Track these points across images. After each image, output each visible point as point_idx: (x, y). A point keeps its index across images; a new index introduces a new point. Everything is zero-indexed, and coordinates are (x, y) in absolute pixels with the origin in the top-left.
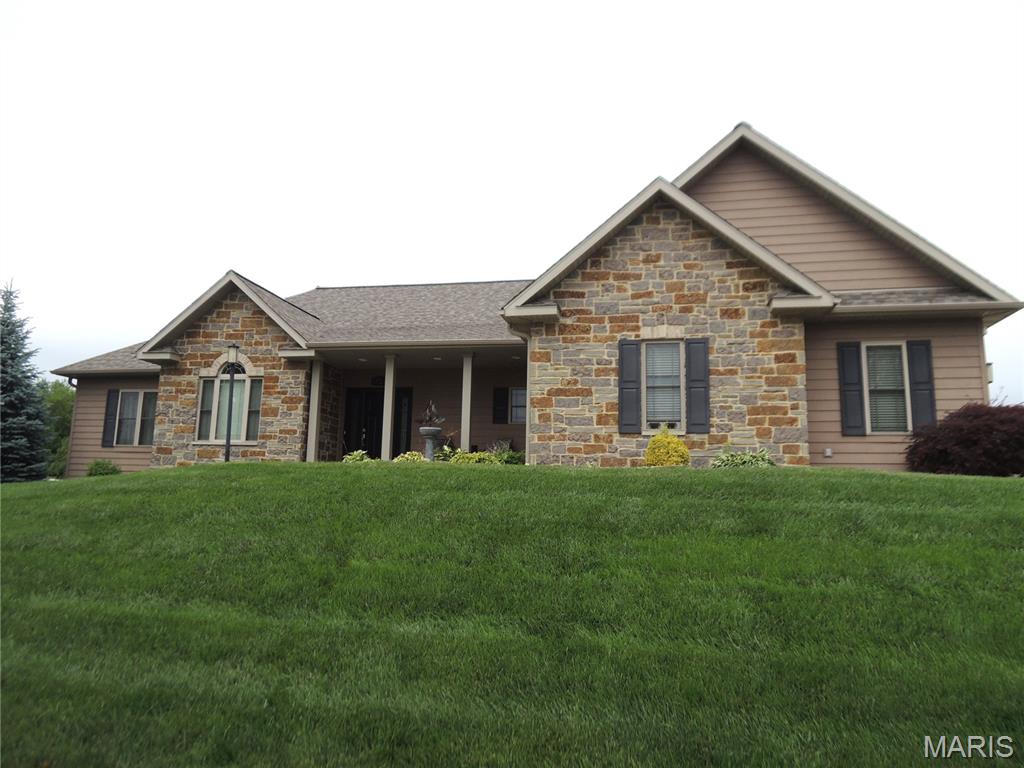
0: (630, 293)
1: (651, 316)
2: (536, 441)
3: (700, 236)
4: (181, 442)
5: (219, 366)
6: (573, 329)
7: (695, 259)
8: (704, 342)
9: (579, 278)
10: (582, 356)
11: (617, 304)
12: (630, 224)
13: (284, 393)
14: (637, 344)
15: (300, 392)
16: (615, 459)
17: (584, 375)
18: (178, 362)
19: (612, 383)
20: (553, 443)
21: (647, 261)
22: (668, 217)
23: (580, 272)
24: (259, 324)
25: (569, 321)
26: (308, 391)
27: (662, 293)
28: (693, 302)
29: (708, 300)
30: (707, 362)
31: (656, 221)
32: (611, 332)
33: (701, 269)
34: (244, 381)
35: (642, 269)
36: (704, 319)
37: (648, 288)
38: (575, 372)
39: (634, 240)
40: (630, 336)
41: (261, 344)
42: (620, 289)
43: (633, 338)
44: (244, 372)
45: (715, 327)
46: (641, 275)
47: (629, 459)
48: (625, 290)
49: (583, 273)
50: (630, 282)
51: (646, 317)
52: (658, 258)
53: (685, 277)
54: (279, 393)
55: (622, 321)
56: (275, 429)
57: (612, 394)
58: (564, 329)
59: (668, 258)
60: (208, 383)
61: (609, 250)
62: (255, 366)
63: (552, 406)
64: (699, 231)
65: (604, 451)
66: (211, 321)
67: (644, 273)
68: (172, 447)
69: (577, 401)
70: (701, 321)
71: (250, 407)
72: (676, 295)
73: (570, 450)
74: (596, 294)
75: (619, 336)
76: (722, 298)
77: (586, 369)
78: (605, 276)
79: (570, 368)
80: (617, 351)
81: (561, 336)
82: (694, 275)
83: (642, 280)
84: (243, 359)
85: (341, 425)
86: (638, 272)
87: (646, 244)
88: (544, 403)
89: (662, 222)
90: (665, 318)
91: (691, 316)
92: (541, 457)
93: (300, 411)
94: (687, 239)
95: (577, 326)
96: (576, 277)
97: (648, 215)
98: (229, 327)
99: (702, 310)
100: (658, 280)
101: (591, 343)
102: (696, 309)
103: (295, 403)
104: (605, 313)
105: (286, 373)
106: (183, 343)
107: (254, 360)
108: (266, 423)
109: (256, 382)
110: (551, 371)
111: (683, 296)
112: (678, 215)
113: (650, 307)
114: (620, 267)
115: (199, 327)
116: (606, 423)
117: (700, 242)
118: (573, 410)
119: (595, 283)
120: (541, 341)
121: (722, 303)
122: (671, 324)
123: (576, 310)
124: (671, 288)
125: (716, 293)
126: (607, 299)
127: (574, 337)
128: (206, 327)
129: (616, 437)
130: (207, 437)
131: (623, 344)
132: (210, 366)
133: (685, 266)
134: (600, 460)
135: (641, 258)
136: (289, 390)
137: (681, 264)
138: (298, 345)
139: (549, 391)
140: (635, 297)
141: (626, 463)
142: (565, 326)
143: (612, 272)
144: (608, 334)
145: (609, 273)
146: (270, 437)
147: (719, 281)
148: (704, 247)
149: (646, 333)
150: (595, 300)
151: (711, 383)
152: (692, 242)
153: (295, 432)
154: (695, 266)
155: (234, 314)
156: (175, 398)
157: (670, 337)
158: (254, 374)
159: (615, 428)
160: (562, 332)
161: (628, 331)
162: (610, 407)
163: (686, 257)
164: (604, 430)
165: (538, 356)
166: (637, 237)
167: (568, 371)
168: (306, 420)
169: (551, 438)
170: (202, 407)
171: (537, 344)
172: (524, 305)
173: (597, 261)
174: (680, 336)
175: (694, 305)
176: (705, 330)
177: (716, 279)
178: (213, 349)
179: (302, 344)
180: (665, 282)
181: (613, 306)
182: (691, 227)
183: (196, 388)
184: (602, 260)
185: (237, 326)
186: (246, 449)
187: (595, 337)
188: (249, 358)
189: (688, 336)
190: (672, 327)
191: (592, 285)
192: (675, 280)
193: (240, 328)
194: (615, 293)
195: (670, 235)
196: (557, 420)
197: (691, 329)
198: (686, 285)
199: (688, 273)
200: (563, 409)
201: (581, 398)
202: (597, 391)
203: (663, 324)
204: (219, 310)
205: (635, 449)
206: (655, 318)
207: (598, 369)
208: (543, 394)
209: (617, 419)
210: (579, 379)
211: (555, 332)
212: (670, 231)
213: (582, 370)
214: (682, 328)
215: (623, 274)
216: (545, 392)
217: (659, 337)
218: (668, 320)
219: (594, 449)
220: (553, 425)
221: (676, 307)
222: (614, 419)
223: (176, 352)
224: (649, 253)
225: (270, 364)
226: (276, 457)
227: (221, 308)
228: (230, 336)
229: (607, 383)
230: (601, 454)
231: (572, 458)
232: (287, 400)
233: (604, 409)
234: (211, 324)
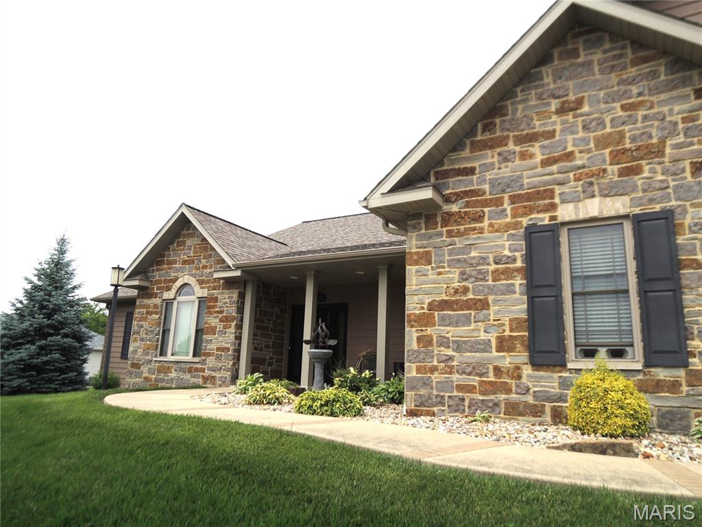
0: (539, 158)
1: (574, 187)
2: (414, 374)
3: (645, 60)
4: (147, 358)
5: (176, 289)
6: (461, 217)
7: (640, 94)
8: (666, 217)
9: (468, 150)
10: (473, 254)
11: (521, 177)
12: (536, 66)
13: (221, 312)
14: (554, 229)
15: (232, 311)
16: (526, 405)
17: (477, 279)
18: (148, 287)
19: (517, 289)
20: (436, 377)
21: (561, 111)
22: (592, 45)
23: (468, 142)
24: (205, 249)
25: (454, 208)
26: (241, 310)
27: (589, 151)
28: (642, 159)
29: (668, 151)
30: (673, 249)
31: (575, 54)
32: (514, 216)
33: (651, 107)
34: (194, 302)
35: (556, 123)
36: (662, 181)
37: (565, 148)
38: (464, 277)
39: (543, 85)
40: (543, 219)
41: (206, 267)
42: (524, 156)
43: (546, 222)
44: (194, 295)
45: (685, 193)
46: (554, 131)
47: (548, 405)
48: (531, 156)
49: (472, 143)
50: (537, 145)
51: (566, 189)
52: (579, 103)
53: (623, 123)
54: (217, 312)
55: (529, 199)
56: (213, 346)
57: (517, 306)
58: (448, 218)
59: (594, 101)
60: (169, 304)
61: (506, 107)
62: (201, 288)
63: (434, 325)
64: (642, 54)
65: (509, 391)
66: (174, 250)
67: (558, 128)
68: (141, 363)
69: (468, 317)
70: (657, 185)
71: (197, 326)
72: (611, 152)
73: (460, 388)
74: (488, 167)
75: (525, 221)
76: (691, 145)
77: (480, 272)
78: (502, 142)
79: (458, 271)
80: (524, 243)
81: (445, 229)
82: (640, 119)
83: (557, 138)
84: (192, 282)
85: (287, 341)
86: (549, 128)
87: (559, 88)
88: (425, 320)
89: (582, 53)
90: (596, 188)
91: (639, 181)
92: (420, 397)
93: (232, 330)
94: (625, 68)
95: (466, 213)
96: (463, 150)
97: (560, 49)
98: (184, 254)
99: (659, 168)
100: (581, 134)
101: (486, 234)
102: (646, 168)
103: (230, 321)
104: (503, 191)
105: (223, 293)
106: (153, 271)
107: (201, 282)
108: (207, 341)
109: (202, 301)
110: (432, 276)
111: (624, 151)
113: (571, 175)
114: (522, 127)
115: (163, 256)
116: (511, 349)
117: (646, 68)
118: (463, 329)
119: (489, 152)
120: (420, 237)
121: (693, 153)
122: (606, 196)
123: (464, 192)
124: (601, 143)
125: (680, 139)
126: (506, 171)
127: (462, 228)
128: (169, 256)
129: (527, 370)
130: (166, 355)
131: (532, 232)
132: (170, 290)
133: (623, 108)
134: (503, 406)
135: (553, 109)
136: (225, 309)
137: (617, 105)
138: (229, 267)
139: (430, 304)
140: (545, 163)
141: (543, 412)
142: (450, 214)
143: (511, 134)
144: (508, 220)
145: (508, 137)
146: (209, 355)
147: (684, 120)
148: (654, 74)
149: (566, 212)
150: (489, 175)
151: (685, 282)
152: (633, 71)
153: (228, 349)
154: (642, 103)
155: (189, 242)
156: (145, 319)
157: (606, 214)
158: (200, 295)
159: (521, 357)
160: (445, 223)
161: (538, 212)
162: (515, 324)
163: (624, 95)
164: (508, 360)
165: (415, 257)
166: (546, 80)
167: (455, 274)
168: (239, 338)
169: (433, 369)
170: (163, 327)
171: (414, 242)
173: (491, 123)
174: (622, 211)
175: (643, 162)
176: (665, 198)
177: (678, 118)
178: (173, 275)
179: (230, 262)
180: (592, 135)
181: (515, 181)
182: (629, 51)
183: (159, 310)
184: (498, 121)
185: (190, 253)
186: (192, 365)
187: (491, 225)
188: (197, 280)
189: (637, 211)
190: (608, 199)
191: (485, 156)
192: (608, 130)
193: (192, 254)
194: (517, 162)
195: (596, 69)
196: (440, 345)
197: (641, 198)
198: (628, 135)
199: (630, 116)
200: (449, 328)
201: (473, 313)
202: (496, 301)
203: (594, 196)
204: (179, 240)
205: (557, 391)
206: (580, 189)
207: (496, 271)
208: (423, 308)
209: (527, 343)
210: (470, 286)
211: (436, 224)
212: (596, 63)
213: (474, 273)
214: (626, 199)
215: (527, 134)
216: (425, 306)
217: (587, 216)
218: (600, 190)
219: (494, 388)
220: (436, 352)
221: (613, 169)
222: (522, 344)
223: (147, 279)
224: (565, 99)
225: (212, 285)
226: (213, 374)
227: (180, 238)
228: (185, 262)
229: (510, 290)
230: (504, 396)
231: (463, 400)
232: (224, 318)
233: (507, 328)
234: (172, 253)
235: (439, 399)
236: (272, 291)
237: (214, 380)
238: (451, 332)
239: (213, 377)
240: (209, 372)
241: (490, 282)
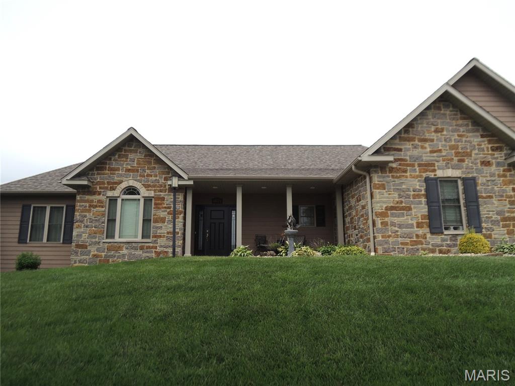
0: (428, 150)
1: (442, 163)
2: (381, 238)
3: (464, 119)
4: (94, 240)
5: (121, 190)
6: (398, 170)
7: (463, 132)
8: (474, 179)
9: (398, 140)
10: (404, 187)
11: (421, 156)
13: (169, 208)
14: (436, 179)
15: (179, 207)
16: (429, 249)
17: (406, 198)
18: (90, 186)
19: (423, 203)
20: (391, 240)
21: (436, 131)
22: (447, 107)
23: (398, 136)
24: (150, 163)
25: (394, 165)
27: (447, 150)
28: (465, 156)
29: (473, 155)
30: (476, 191)
31: (439, 109)
32: (420, 172)
33: (467, 138)
34: (139, 200)
35: (434, 136)
36: (472, 166)
37: (438, 147)
38: (400, 196)
40: (431, 175)
41: (151, 176)
42: (422, 147)
43: (433, 176)
44: (139, 194)
45: (479, 171)
47: (437, 248)
48: (425, 148)
49: (400, 137)
50: (428, 144)
51: (439, 164)
52: (442, 130)
53: (458, 142)
54: (165, 208)
55: (425, 166)
56: (163, 231)
57: (424, 210)
58: (392, 170)
59: (448, 131)
60: (113, 201)
61: (414, 124)
62: (147, 190)
63: (388, 217)
64: (463, 116)
65: (422, 244)
66: (114, 160)
67: (435, 138)
68: (88, 244)
69: (403, 214)
70: (470, 167)
71: (144, 217)
72: (455, 152)
73: (402, 244)
74: (408, 150)
75: (424, 175)
76: (480, 154)
77: (407, 195)
78: (413, 139)
79: (397, 193)
80: (424, 184)
81: (390, 174)
82: (464, 141)
83: (435, 142)
84: (138, 185)
86: (432, 138)
87: (435, 122)
88: (383, 215)
89: (443, 109)
90: (450, 165)
91: (464, 164)
92: (384, 248)
93: (181, 220)
94: (457, 120)
95: (400, 168)
96: (396, 139)
98: (127, 164)
99: (470, 161)
100: (443, 143)
101: (409, 179)
102: (467, 160)
103: (177, 214)
104: (415, 161)
105: (169, 195)
106: (94, 174)
107: (147, 186)
108: (157, 228)
109: (148, 200)
110: (386, 195)
111: (459, 153)
112: (451, 106)
113: (441, 158)
114: (421, 135)
115: (106, 164)
116: (422, 227)
117: (465, 122)
118: (401, 219)
119: (408, 143)
120: (379, 177)
121: (481, 157)
122: (453, 169)
123: (398, 159)
124: (452, 148)
125: (477, 151)
126: (416, 152)
127: (398, 175)
128: (111, 164)
129: (429, 235)
130: (113, 237)
131: (428, 180)
132: (114, 190)
133: (459, 136)
134: (420, 250)
135: (433, 130)
136: (172, 206)
137: (456, 134)
138: (182, 178)
139: (386, 207)
140: (431, 152)
141: (435, 251)
142: (392, 168)
143: (417, 137)
144: (417, 173)
145: (415, 138)
146: (160, 237)
147: (478, 145)
148: (467, 125)
149: (440, 173)
150: (409, 153)
151: (480, 203)
152: (460, 122)
153: (178, 233)
154: (464, 135)
155: (131, 156)
156: (89, 211)
157: (454, 176)
158: (146, 195)
159: (427, 230)
160: (391, 171)
161: (430, 172)
162: (423, 217)
163: (458, 130)
164: (421, 231)
165: (378, 186)
166: (429, 117)
167: (396, 195)
169: (389, 236)
170: (108, 217)
171: (377, 179)
172: (373, 154)
173: (407, 130)
174: (459, 176)
175: (466, 158)
176: (472, 173)
177: (476, 144)
178: (116, 179)
179: (185, 177)
180: (448, 144)
181: (418, 158)
182: (459, 113)
183: (103, 204)
184: (410, 129)
185: (133, 164)
186: (143, 244)
187: (411, 175)
188: (143, 184)
189: (464, 176)
190: (454, 170)
191: (405, 144)
192: (453, 143)
193: (136, 165)
194: (420, 150)
195: (448, 117)
196: (392, 225)
197: (466, 171)
198: (460, 147)
199: (460, 139)
200: (395, 218)
201: (405, 212)
202: (415, 208)
203: (449, 168)
204: (121, 153)
205: (440, 243)
206: (444, 164)
207: (414, 195)
208: (382, 209)
209: (428, 224)
210: (403, 200)
211: (386, 171)
212: (448, 115)
213: (405, 195)
214: (460, 171)
215: (423, 138)
216: (384, 208)
217: (447, 176)
218: (451, 166)
219: (416, 243)
220: (390, 229)
221: (456, 159)
222: (426, 224)
224: (437, 127)
225: (158, 189)
226: (166, 250)
228: (128, 170)
229: (420, 203)
230: (421, 246)
231: (403, 248)
232: (172, 212)
233: (420, 218)
234: (114, 162)
235: (393, 249)
237: (167, 254)
238: (396, 220)
239: (166, 252)
240: (162, 249)
241: (412, 199)
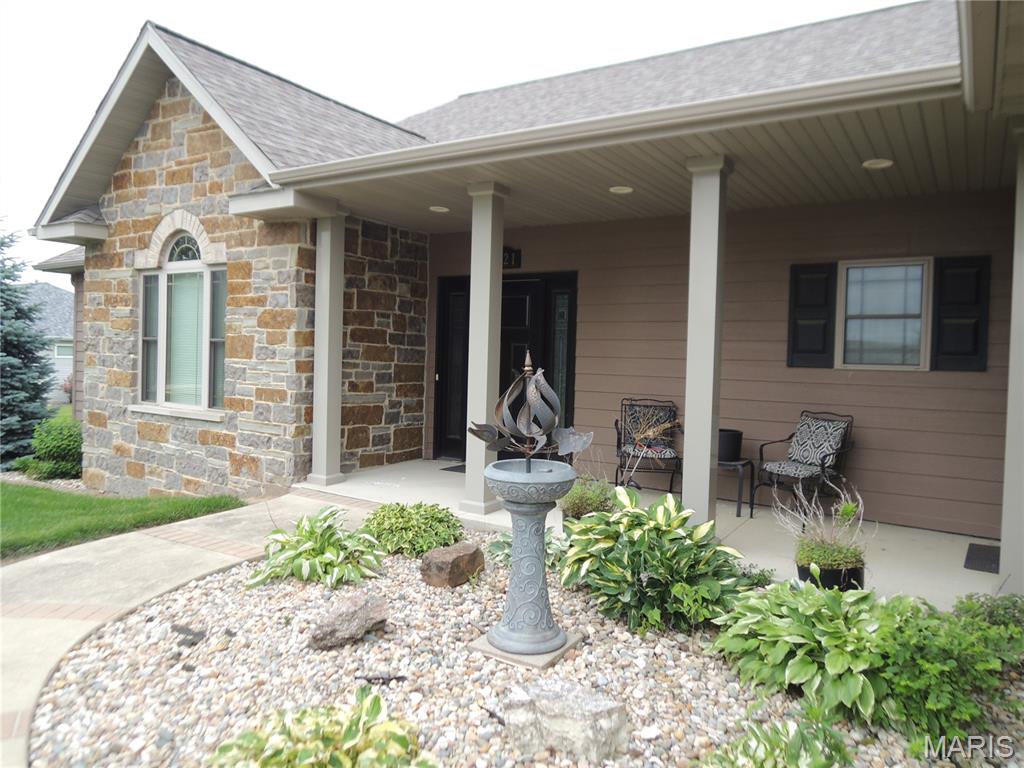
4: (116, 403)
5: (160, 244)
13: (261, 301)
15: (285, 298)
18: (104, 241)
24: (214, 141)
26: (307, 296)
34: (201, 275)
41: (218, 188)
44: (199, 256)
54: (252, 301)
56: (249, 386)
60: (149, 282)
62: (213, 241)
66: (147, 148)
68: (107, 414)
71: (211, 334)
84: (192, 226)
85: (429, 360)
93: (290, 346)
98: (170, 157)
103: (281, 325)
105: (261, 254)
107: (210, 226)
108: (235, 373)
109: (217, 277)
115: (126, 164)
128: (138, 163)
130: (153, 398)
132: (146, 246)
136: (270, 293)
138: (266, 184)
146: (241, 405)
153: (282, 395)
155: (177, 125)
156: (103, 315)
158: (212, 259)
168: (306, 366)
170: (144, 332)
178: (150, 210)
183: (130, 294)
185: (181, 153)
186: (207, 427)
188: (202, 222)
193: (185, 157)
204: (154, 122)
223: (99, 220)
225: (235, 232)
226: (254, 453)
227: (157, 116)
228: (173, 177)
232: (268, 318)
234: (144, 155)
236: (389, 244)
237: (257, 467)
239: (253, 460)
240: (245, 448)
